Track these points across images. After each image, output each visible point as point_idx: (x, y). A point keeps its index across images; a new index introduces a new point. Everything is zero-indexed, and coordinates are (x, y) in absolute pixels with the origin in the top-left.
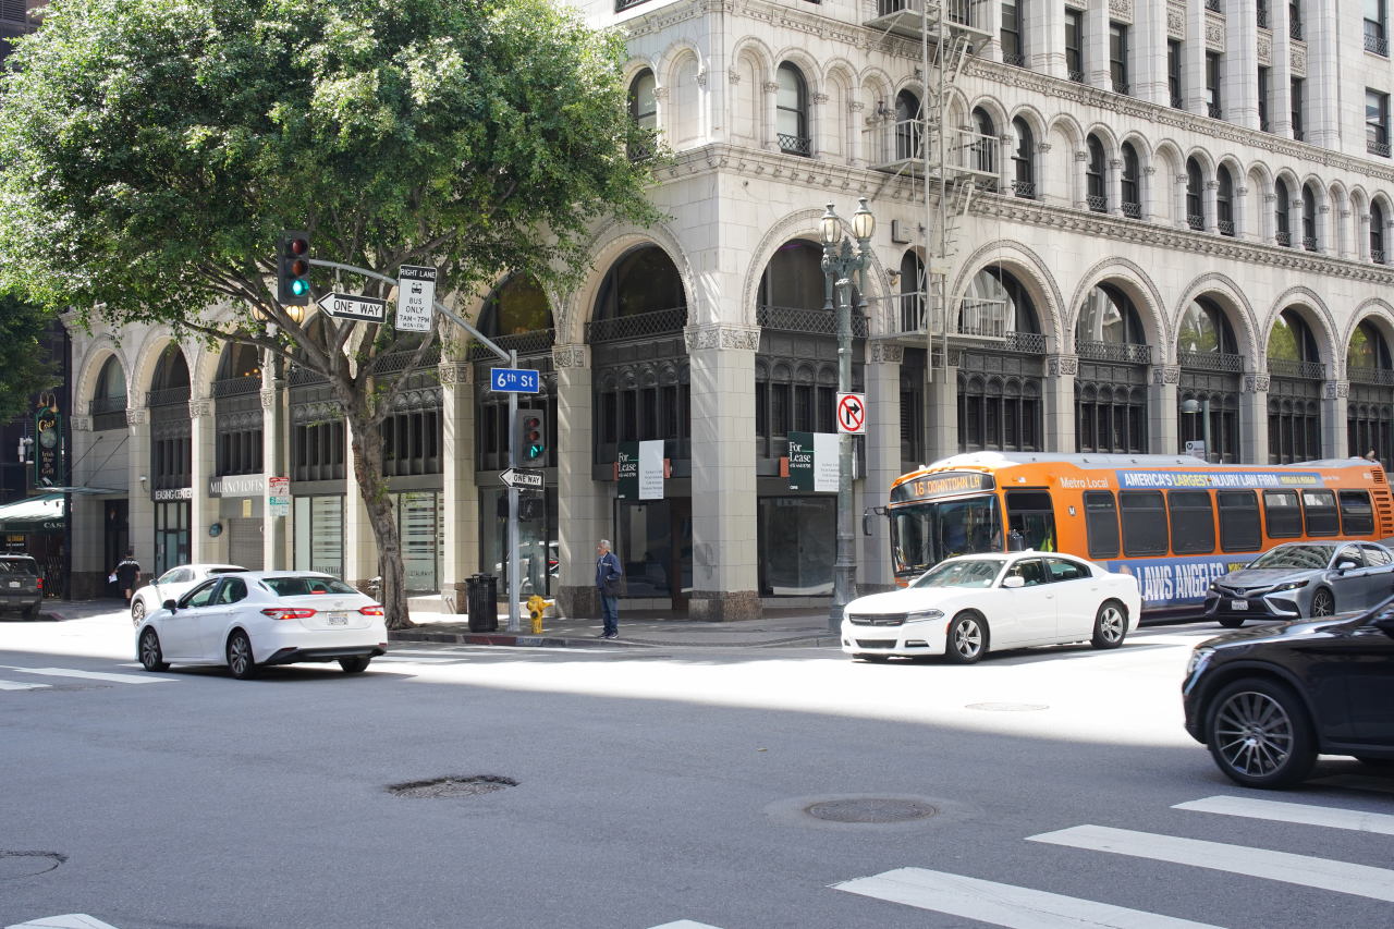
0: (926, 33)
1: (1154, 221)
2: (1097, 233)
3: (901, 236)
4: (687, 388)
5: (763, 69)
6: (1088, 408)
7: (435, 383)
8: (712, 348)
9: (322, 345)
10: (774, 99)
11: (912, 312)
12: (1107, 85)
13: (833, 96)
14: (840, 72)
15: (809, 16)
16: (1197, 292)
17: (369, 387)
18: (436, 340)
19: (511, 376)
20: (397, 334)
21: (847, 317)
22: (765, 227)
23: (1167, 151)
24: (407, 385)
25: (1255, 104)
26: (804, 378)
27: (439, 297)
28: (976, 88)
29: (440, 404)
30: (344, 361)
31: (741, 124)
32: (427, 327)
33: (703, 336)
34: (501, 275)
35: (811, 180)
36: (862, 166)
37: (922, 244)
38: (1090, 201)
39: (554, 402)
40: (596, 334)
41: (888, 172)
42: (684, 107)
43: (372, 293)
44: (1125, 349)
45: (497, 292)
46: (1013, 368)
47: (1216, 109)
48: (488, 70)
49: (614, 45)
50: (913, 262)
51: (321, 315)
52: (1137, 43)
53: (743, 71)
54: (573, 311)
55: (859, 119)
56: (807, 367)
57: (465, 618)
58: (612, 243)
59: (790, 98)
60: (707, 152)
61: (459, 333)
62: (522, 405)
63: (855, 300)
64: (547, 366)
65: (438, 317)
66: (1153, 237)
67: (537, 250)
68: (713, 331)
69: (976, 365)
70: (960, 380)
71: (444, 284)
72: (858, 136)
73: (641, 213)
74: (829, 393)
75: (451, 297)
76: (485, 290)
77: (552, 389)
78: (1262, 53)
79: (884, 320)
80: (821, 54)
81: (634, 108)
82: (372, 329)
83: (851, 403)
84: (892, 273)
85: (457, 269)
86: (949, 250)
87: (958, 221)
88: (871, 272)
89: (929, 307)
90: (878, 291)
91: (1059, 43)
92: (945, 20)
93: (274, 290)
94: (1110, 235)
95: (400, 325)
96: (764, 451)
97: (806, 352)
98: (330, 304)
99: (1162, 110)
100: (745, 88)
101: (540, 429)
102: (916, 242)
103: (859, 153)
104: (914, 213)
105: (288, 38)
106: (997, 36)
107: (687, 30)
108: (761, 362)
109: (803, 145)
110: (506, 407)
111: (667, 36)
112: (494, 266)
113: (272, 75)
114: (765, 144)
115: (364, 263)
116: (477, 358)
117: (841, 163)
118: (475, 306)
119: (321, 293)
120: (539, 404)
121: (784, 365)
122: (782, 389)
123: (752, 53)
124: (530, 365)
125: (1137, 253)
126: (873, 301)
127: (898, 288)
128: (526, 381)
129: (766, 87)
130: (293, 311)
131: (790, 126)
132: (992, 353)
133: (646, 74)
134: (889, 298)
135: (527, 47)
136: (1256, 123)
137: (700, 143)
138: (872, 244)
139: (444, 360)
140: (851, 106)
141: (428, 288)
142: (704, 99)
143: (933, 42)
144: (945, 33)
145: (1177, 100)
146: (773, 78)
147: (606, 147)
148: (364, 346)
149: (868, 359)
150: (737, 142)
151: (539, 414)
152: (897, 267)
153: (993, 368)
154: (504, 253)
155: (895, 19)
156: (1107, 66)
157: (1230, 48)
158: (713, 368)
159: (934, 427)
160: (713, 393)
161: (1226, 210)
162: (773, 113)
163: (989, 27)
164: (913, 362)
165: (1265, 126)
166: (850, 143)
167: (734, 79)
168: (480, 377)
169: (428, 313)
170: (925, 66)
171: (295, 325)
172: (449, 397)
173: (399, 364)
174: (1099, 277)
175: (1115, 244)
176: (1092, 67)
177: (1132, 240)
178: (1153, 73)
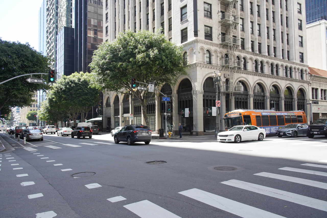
0: (229, 45)
1: (266, 73)
2: (256, 75)
3: (226, 76)
4: (192, 100)
5: (204, 51)
6: (255, 103)
7: (154, 100)
8: (196, 94)
9: (138, 94)
10: (205, 56)
11: (227, 88)
12: (258, 52)
13: (215, 55)
14: (216, 51)
15: (211, 43)
16: (272, 84)
17: (145, 100)
18: (154, 94)
19: (166, 99)
20: (149, 92)
21: (217, 89)
22: (204, 75)
23: (267, 62)
24: (150, 100)
25: (281, 55)
26: (210, 98)
27: (155, 87)
28: (237, 53)
29: (155, 103)
30: (141, 97)
31: (200, 60)
32: (153, 91)
33: (195, 92)
34: (164, 83)
35: (211, 68)
36: (219, 66)
37: (229, 77)
38: (255, 71)
39: (172, 102)
40: (178, 92)
41: (223, 66)
42: (192, 57)
43: (145, 86)
44: (261, 93)
45: (164, 86)
46: (243, 97)
47: (275, 56)
48: (162, 52)
49: (181, 48)
50: (227, 81)
51: (138, 90)
52: (262, 46)
53: (201, 51)
54: (175, 88)
55: (219, 58)
56: (211, 97)
57: (159, 135)
58: (181, 78)
59: (208, 55)
60: (195, 64)
61: (158, 92)
62: (167, 103)
63: (218, 86)
64: (171, 97)
65: (155, 90)
66: (265, 76)
67: (169, 79)
68: (196, 91)
69: (237, 96)
70: (235, 98)
71: (156, 85)
72: (219, 61)
73: (185, 73)
74: (214, 101)
75: (157, 87)
76: (162, 86)
77: (172, 100)
78: (282, 47)
79: (223, 89)
80: (213, 48)
81: (184, 58)
82: (145, 92)
83: (218, 102)
84: (224, 82)
85: (157, 83)
86: (233, 78)
87: (234, 74)
88: (221, 82)
89: (230, 87)
90: (222, 85)
91: (250, 46)
92: (232, 43)
93: (130, 86)
94: (258, 76)
95: (149, 91)
96: (204, 110)
97: (211, 94)
98: (139, 88)
99: (266, 56)
100: (201, 54)
101: (170, 106)
102: (228, 77)
103: (219, 64)
104: (227, 73)
105: (132, 49)
106: (240, 45)
107: (192, 46)
108: (204, 96)
109: (210, 62)
110: (165, 103)
111: (189, 47)
112: (163, 82)
113: (130, 54)
114: (204, 62)
115: (144, 82)
116: (161, 96)
117: (216, 65)
118: (160, 88)
119: (137, 86)
120: (170, 103)
121: (207, 96)
122: (207, 100)
123: (202, 49)
124: (168, 97)
125: (263, 78)
126: (221, 86)
127: (225, 84)
128: (168, 99)
129: (204, 54)
130: (134, 89)
131: (208, 60)
132: (240, 94)
133: (186, 52)
134: (224, 86)
135: (168, 49)
136: (282, 58)
137: (194, 63)
138: (221, 77)
139: (156, 96)
140: (217, 56)
141: (153, 85)
142: (195, 56)
143: (230, 46)
144: (232, 45)
145: (269, 54)
146: (205, 52)
147: (179, 63)
148: (144, 94)
149: (220, 95)
150: (200, 62)
151: (170, 104)
152: (225, 81)
153: (240, 97)
154: (164, 80)
155: (224, 43)
156: (258, 49)
157: (277, 46)
158: (196, 97)
159: (231, 106)
160: (196, 101)
161: (277, 72)
162: (205, 58)
163: (239, 44)
164: (227, 96)
165: (283, 58)
166: (217, 62)
167: (199, 53)
168: (161, 99)
169: (153, 89)
170: (229, 50)
171: (134, 91)
172: (156, 102)
173: (149, 97)
174: (257, 82)
175: (259, 77)
176: (256, 50)
177: (262, 76)
178: (265, 50)
